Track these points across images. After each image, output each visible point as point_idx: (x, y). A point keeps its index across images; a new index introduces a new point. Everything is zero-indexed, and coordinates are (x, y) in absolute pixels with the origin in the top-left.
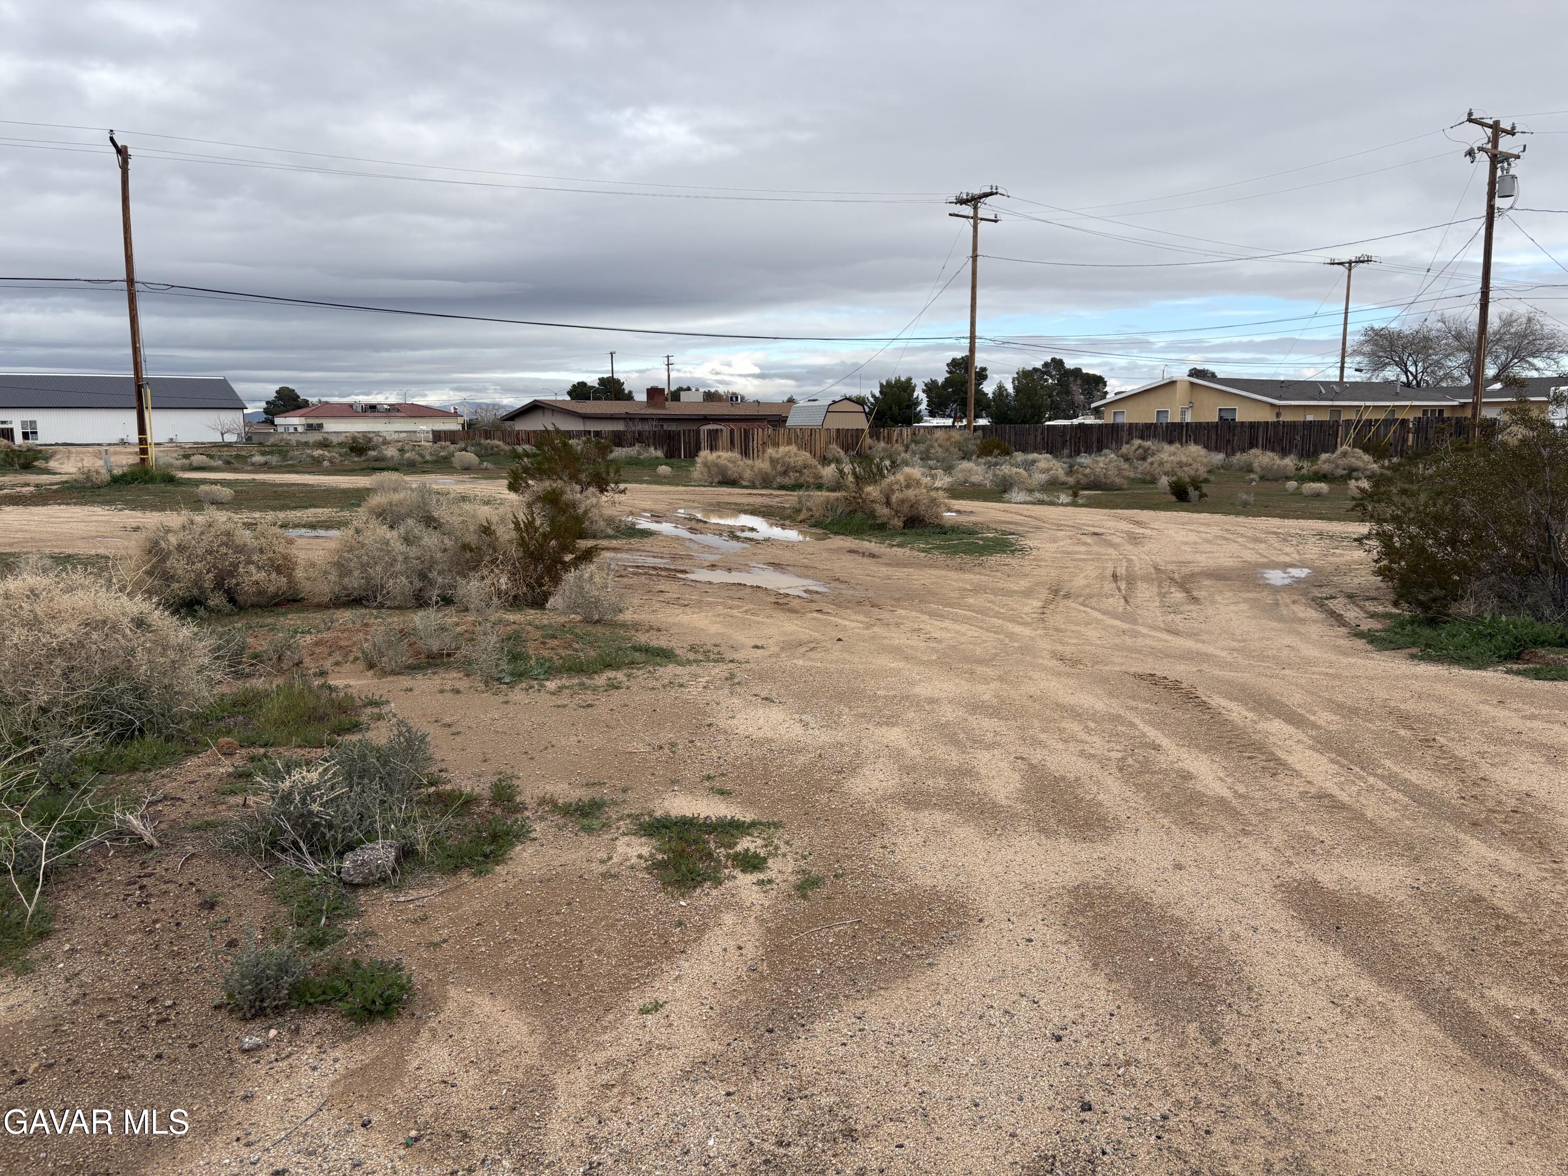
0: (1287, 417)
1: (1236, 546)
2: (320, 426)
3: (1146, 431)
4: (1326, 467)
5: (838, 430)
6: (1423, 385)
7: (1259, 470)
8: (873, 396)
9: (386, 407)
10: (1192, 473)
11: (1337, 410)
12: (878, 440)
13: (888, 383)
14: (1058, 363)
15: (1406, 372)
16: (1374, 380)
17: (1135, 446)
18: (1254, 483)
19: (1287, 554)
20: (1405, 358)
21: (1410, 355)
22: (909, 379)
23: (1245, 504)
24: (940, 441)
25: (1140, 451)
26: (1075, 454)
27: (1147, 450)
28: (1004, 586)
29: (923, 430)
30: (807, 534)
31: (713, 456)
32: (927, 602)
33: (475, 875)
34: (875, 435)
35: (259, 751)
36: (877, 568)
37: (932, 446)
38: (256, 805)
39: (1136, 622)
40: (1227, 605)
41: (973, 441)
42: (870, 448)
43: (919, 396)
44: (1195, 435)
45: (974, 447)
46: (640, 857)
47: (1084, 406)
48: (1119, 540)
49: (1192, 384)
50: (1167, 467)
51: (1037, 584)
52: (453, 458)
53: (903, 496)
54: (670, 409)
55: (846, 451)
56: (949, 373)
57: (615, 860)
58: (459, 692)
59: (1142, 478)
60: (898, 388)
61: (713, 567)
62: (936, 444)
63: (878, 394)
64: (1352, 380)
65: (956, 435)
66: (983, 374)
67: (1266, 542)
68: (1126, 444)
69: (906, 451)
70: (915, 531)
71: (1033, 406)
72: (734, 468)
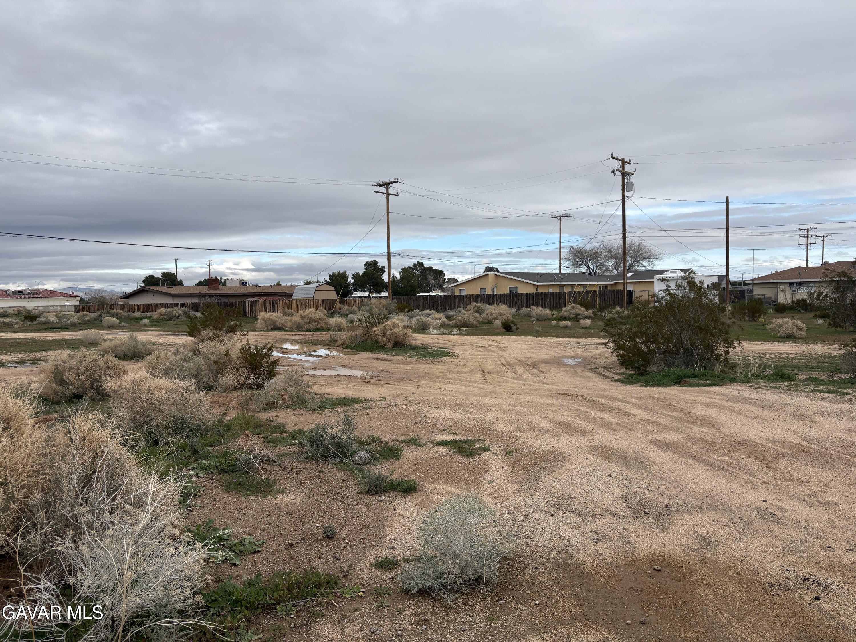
0: (541, 291)
1: (545, 350)
3: (478, 298)
4: (566, 314)
5: (323, 300)
6: (597, 274)
7: (535, 316)
8: (326, 281)
9: (29, 292)
10: (506, 318)
11: (562, 287)
12: (344, 304)
13: (334, 274)
14: (420, 264)
15: (589, 268)
16: (576, 272)
17: (473, 306)
18: (534, 322)
19: (568, 352)
20: (588, 261)
21: (590, 260)
22: (345, 272)
23: (538, 332)
24: (376, 305)
25: (476, 308)
26: (444, 310)
27: (479, 307)
28: (459, 370)
29: (366, 299)
30: (343, 352)
31: (268, 315)
32: (432, 378)
33: (396, 460)
34: (342, 302)
35: (261, 436)
36: (395, 365)
37: (372, 308)
38: (293, 448)
39: (525, 381)
40: (557, 373)
41: (392, 305)
42: (340, 309)
43: (350, 282)
44: (500, 300)
45: (394, 308)
46: (447, 451)
47: (435, 286)
48: (494, 349)
49: (496, 275)
50: (495, 316)
51: (473, 368)
52: (101, 320)
53: (391, 332)
54: (222, 290)
55: (328, 311)
56: (365, 269)
57: (439, 452)
58: (302, 415)
59: (486, 321)
60: (339, 277)
61: (315, 369)
62: (374, 306)
63: (328, 280)
64: (566, 272)
65: (384, 302)
66: (382, 270)
67: (557, 347)
68: (468, 305)
69: (359, 310)
70: (399, 348)
71: (411, 286)
72: (280, 321)
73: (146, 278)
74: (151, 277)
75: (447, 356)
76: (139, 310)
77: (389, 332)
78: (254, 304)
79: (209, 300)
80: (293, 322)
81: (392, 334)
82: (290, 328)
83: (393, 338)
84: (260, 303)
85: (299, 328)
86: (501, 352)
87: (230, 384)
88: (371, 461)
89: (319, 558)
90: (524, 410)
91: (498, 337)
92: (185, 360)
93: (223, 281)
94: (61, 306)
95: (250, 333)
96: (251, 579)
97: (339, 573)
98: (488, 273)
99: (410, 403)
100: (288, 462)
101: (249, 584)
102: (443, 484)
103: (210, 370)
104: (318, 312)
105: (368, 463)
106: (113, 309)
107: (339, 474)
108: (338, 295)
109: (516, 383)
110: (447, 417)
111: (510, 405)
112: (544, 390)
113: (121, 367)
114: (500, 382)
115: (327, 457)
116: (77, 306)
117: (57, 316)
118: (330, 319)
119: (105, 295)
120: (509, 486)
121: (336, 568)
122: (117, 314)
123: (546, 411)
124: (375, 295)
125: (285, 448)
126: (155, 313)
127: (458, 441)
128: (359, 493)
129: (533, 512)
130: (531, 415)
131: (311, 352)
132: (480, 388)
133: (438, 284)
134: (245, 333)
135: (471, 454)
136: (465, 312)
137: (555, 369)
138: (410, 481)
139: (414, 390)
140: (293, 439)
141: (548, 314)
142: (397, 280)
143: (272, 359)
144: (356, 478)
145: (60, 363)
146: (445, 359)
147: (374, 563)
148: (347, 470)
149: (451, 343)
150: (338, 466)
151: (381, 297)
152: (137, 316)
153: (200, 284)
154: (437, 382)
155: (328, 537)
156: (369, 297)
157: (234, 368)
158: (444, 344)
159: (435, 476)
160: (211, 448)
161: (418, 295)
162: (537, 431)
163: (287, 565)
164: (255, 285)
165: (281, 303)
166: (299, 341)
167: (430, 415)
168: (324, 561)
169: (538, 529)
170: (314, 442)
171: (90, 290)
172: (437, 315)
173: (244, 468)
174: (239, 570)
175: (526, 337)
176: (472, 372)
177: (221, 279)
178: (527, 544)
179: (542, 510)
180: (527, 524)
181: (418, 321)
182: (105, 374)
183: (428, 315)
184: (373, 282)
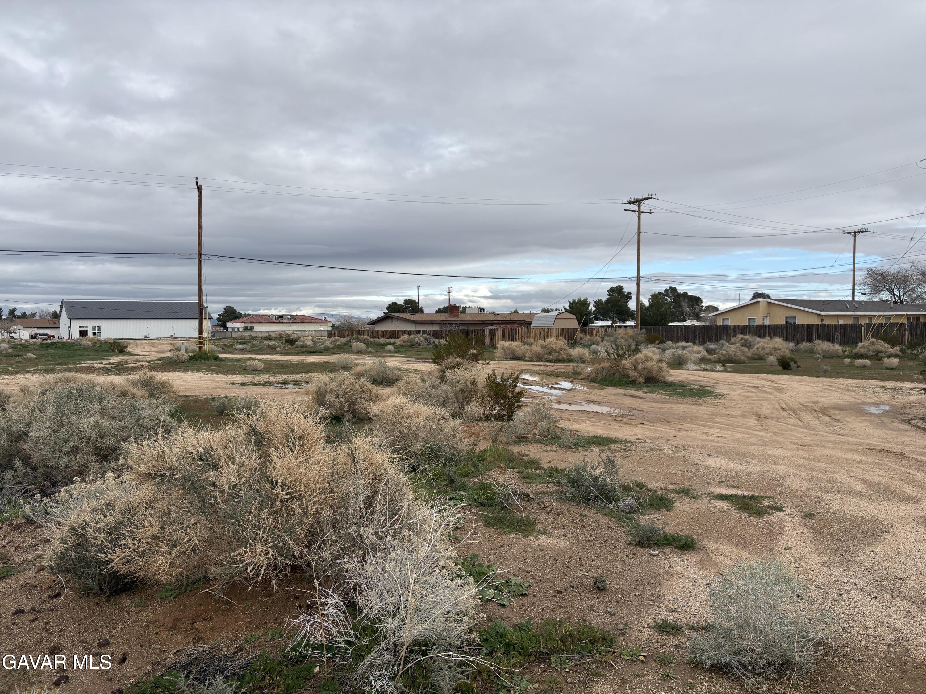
0: (827, 322)
1: (838, 394)
2: (252, 328)
3: (745, 330)
4: (862, 350)
5: (563, 329)
6: (905, 303)
7: (820, 352)
8: (565, 309)
9: (289, 317)
10: (782, 354)
11: (857, 317)
12: (586, 334)
13: (574, 301)
14: (673, 290)
15: (894, 295)
16: (875, 300)
17: (740, 339)
18: (820, 360)
19: (870, 398)
20: (893, 287)
21: (895, 285)
22: (586, 300)
23: (825, 371)
24: (622, 335)
25: (743, 341)
26: (703, 343)
27: (746, 340)
28: (728, 413)
29: (610, 329)
30: (587, 386)
31: (507, 344)
32: (695, 420)
33: (667, 511)
34: (584, 331)
35: (516, 470)
36: (650, 404)
37: (617, 338)
38: (551, 487)
39: (814, 430)
40: (858, 423)
41: (641, 335)
42: (581, 339)
43: (591, 310)
44: (774, 332)
45: (642, 339)
46: (728, 506)
47: (690, 314)
48: (769, 390)
49: (769, 303)
50: (767, 351)
51: (745, 412)
52: (351, 346)
53: (644, 366)
54: (462, 318)
55: (568, 341)
56: (609, 295)
57: (718, 507)
58: (555, 452)
59: (756, 357)
60: (580, 304)
61: (559, 402)
62: (619, 337)
63: (568, 308)
64: (861, 300)
65: (631, 332)
66: (628, 297)
67: (854, 391)
68: (733, 337)
69: (602, 341)
70: (653, 385)
71: (661, 315)
72: (519, 351)
73: (390, 304)
74: (394, 304)
75: (712, 396)
76: (384, 336)
77: (640, 366)
78: (493, 332)
79: (449, 328)
80: (533, 351)
81: (644, 369)
82: (529, 358)
83: (645, 373)
84: (499, 331)
85: (539, 358)
86: (778, 394)
87: (476, 413)
88: (638, 509)
89: (591, 611)
90: (823, 465)
91: (774, 376)
92: (433, 387)
93: (461, 309)
94: (315, 331)
95: (492, 362)
96: (521, 624)
97: (614, 630)
98: (759, 300)
99: (677, 447)
100: (547, 501)
101: (521, 629)
102: (727, 545)
103: (457, 398)
104: (558, 342)
105: (636, 511)
106: (361, 335)
107: (603, 520)
108: (579, 324)
109: (802, 432)
110: (724, 467)
111: (804, 458)
112: (845, 443)
113: (375, 391)
114: (781, 430)
115: (588, 500)
116: (330, 331)
117: (312, 340)
118: (571, 350)
119: (353, 321)
120: (813, 555)
121: (610, 624)
122: (364, 340)
123: (854, 469)
124: (618, 324)
125: (542, 485)
126: (399, 340)
127: (741, 496)
128: (629, 544)
129: (848, 591)
130: (834, 472)
131: (553, 384)
132: (757, 435)
133: (694, 313)
134: (487, 362)
135: (759, 513)
136: (731, 346)
137: (853, 418)
138: (687, 537)
139: (676, 434)
140: (550, 477)
141: (838, 350)
142: (646, 308)
143: (517, 390)
144: (623, 527)
145: (322, 385)
146: (709, 399)
147: (653, 624)
148: (612, 517)
149: (714, 381)
150: (601, 511)
151: (626, 327)
152: (382, 342)
153: (439, 311)
154: (702, 425)
155: (598, 588)
156: (612, 326)
157: (480, 397)
158: (706, 382)
159: (716, 534)
160: (466, 479)
161: (670, 324)
162: (844, 492)
163: (557, 614)
164: (492, 313)
165: (520, 331)
166: (540, 372)
167: (703, 464)
168: (596, 614)
169: (857, 613)
170: (574, 482)
171: (340, 316)
172: (696, 348)
173: (503, 503)
174: (508, 611)
175: (810, 378)
176: (744, 416)
177: (460, 306)
178: (844, 629)
179: (860, 590)
180: (842, 604)
181: (673, 355)
182: (361, 398)
183: (684, 348)
184: (617, 310)
